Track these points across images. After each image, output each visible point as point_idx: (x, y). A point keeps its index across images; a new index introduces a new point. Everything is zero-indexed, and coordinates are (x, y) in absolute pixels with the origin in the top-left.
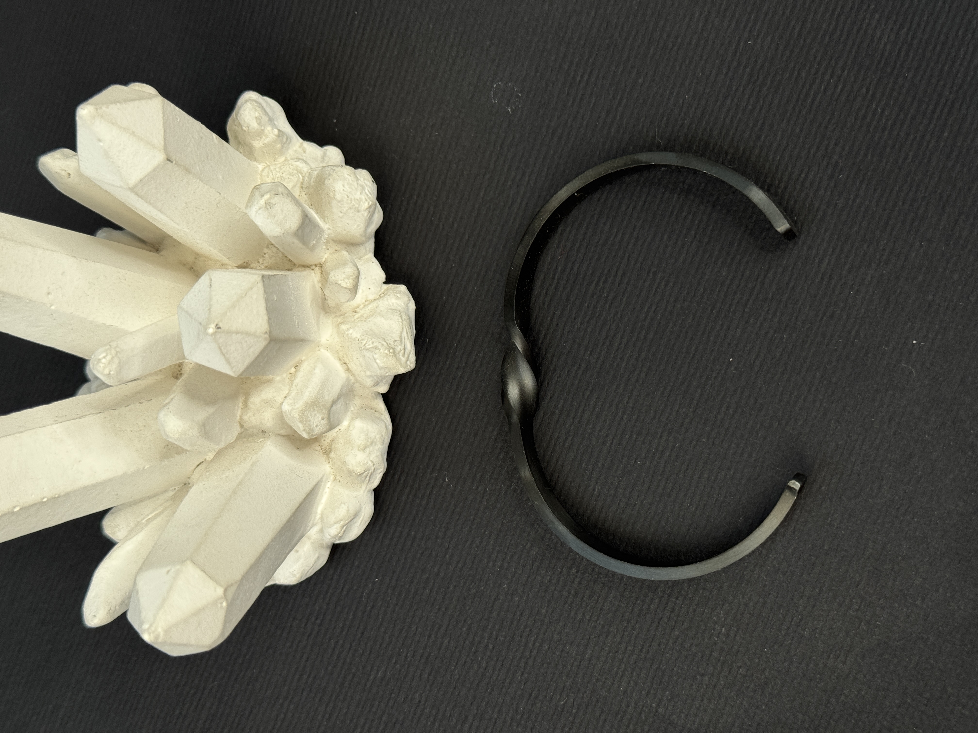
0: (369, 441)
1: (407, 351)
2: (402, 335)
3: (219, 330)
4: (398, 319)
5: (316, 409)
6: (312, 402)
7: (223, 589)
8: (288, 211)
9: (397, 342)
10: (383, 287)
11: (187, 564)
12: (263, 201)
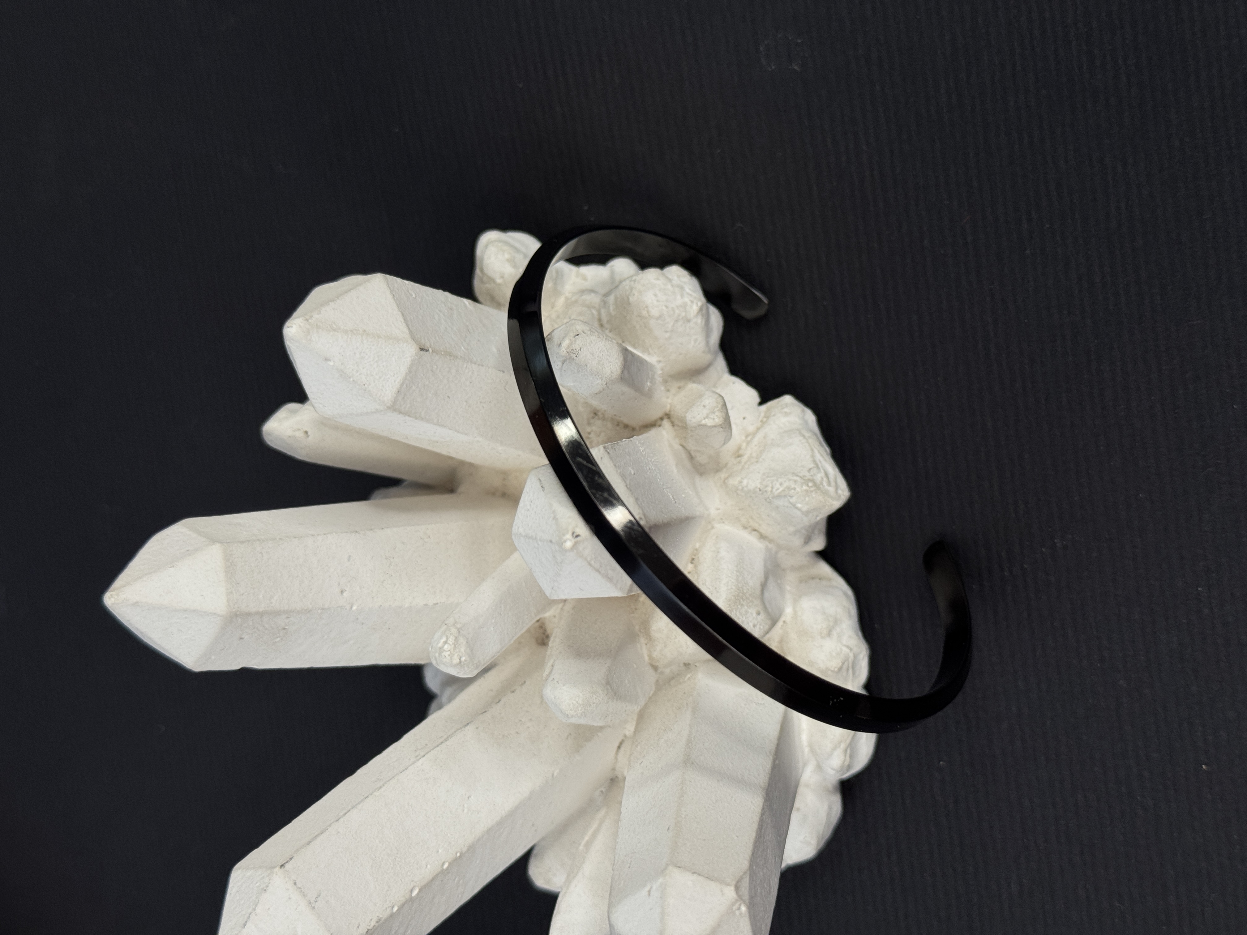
0: (831, 620)
1: (832, 478)
2: (816, 459)
3: (578, 539)
4: (800, 441)
5: (744, 603)
6: (734, 596)
7: (733, 888)
8: (600, 352)
9: (812, 470)
10: (761, 408)
11: (670, 871)
12: (563, 349)
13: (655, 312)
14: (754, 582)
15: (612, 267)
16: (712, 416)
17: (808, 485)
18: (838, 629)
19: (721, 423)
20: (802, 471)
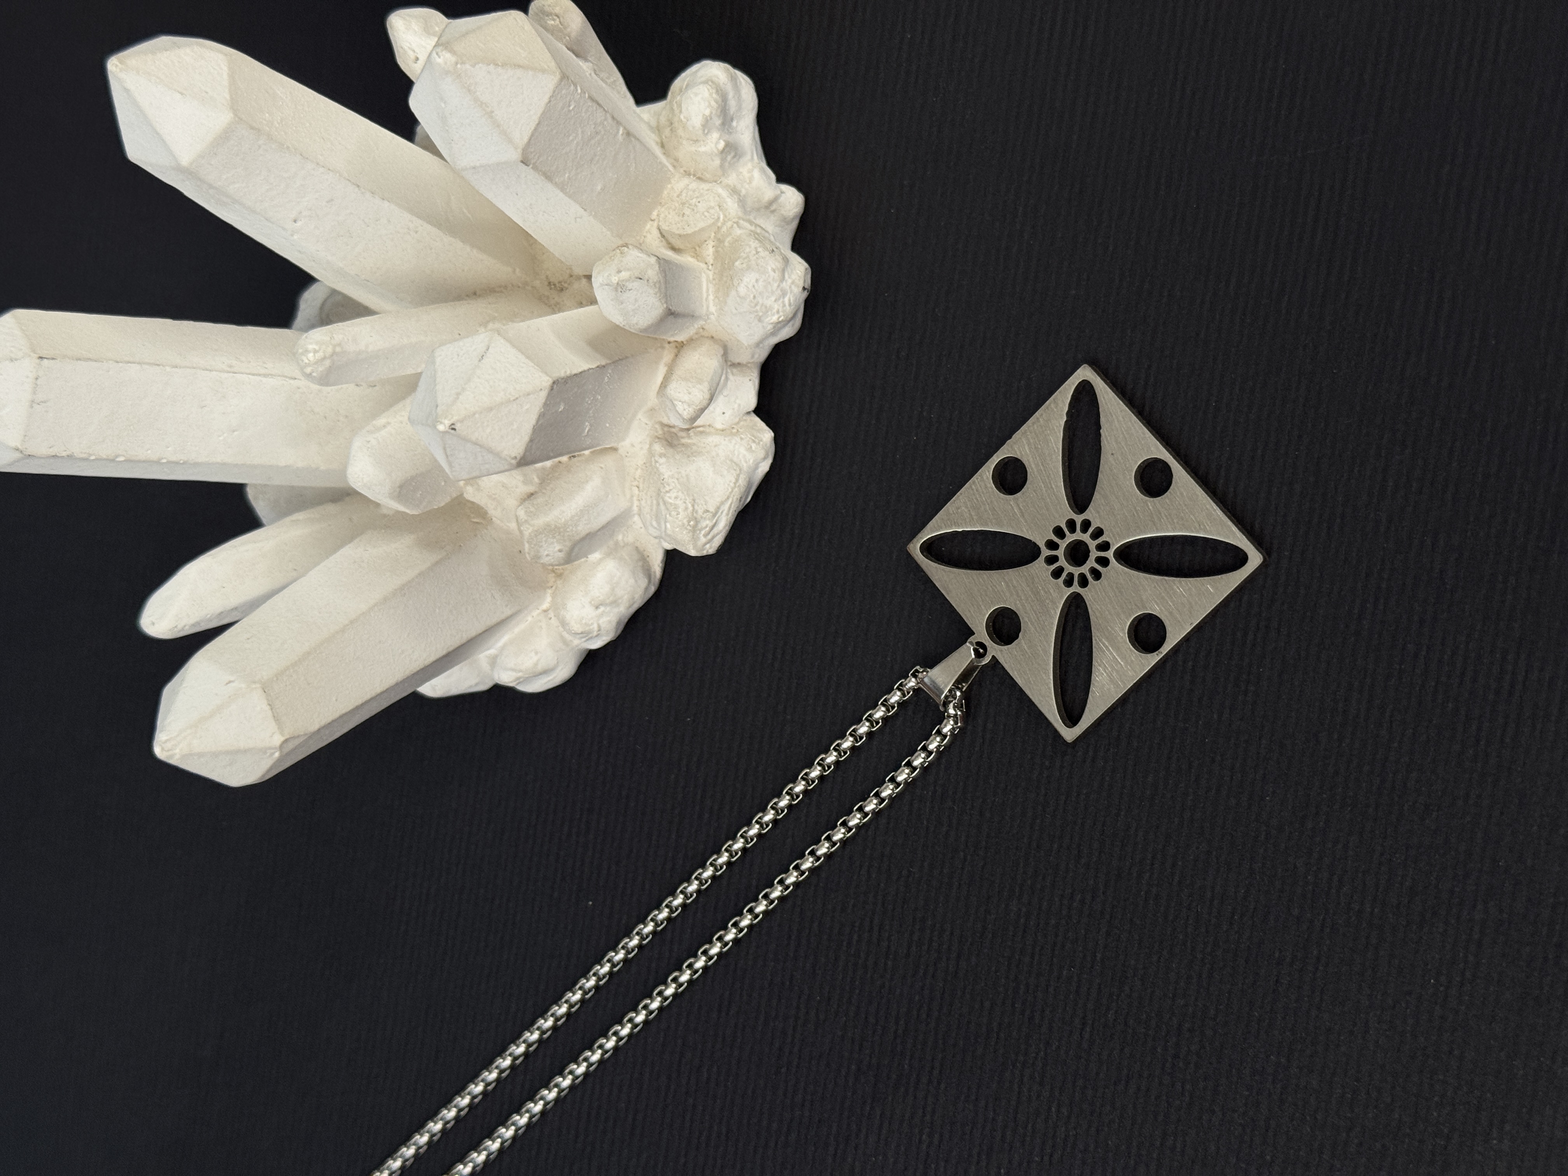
0: (611, 599)
1: (715, 531)
2: (722, 508)
3: (453, 431)
4: (730, 482)
5: (557, 537)
6: (556, 526)
7: (282, 739)
8: (644, 304)
9: (707, 513)
10: (744, 418)
11: (255, 688)
12: (616, 278)
13: (742, 290)
14: (583, 529)
15: (782, 192)
16: (686, 406)
17: (689, 522)
18: (608, 609)
19: (685, 418)
20: (700, 506)
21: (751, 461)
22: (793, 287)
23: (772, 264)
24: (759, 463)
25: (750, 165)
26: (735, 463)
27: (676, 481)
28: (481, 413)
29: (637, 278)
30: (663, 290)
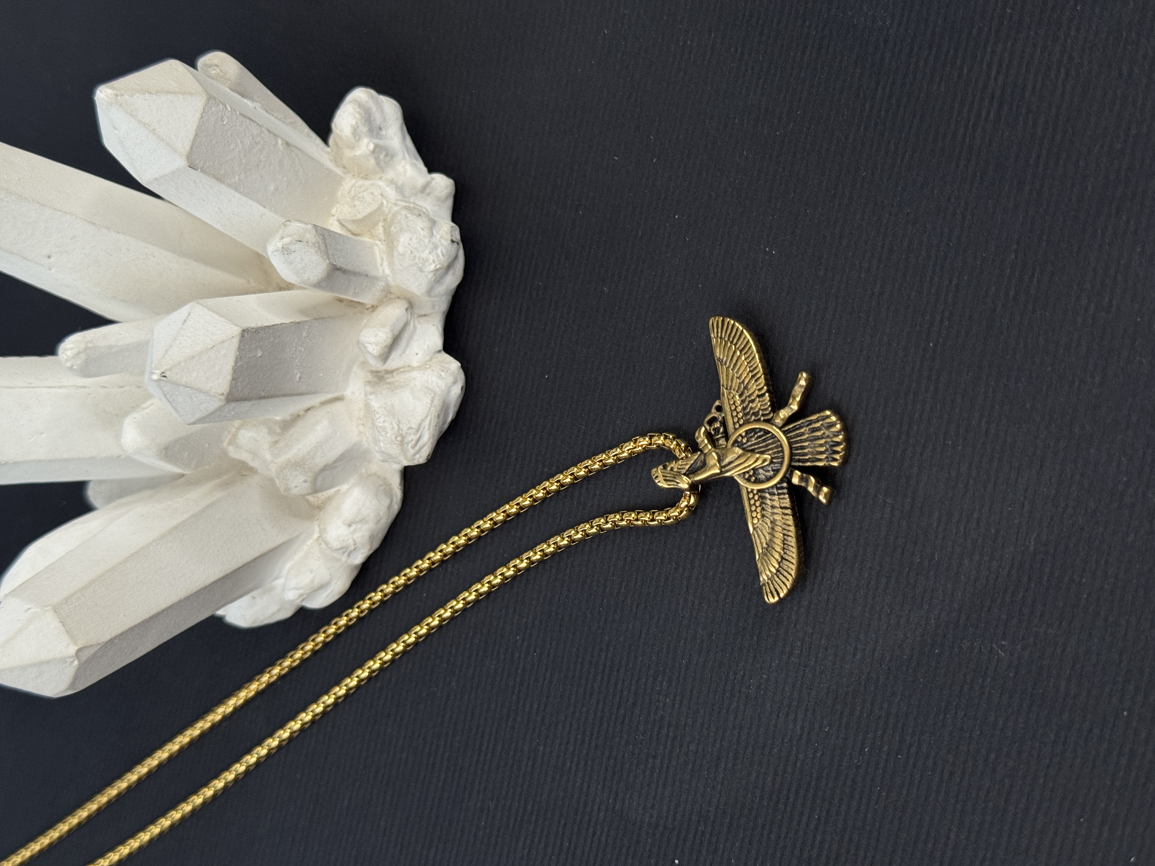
0: (361, 517)
1: (421, 443)
2: (423, 424)
3: (164, 378)
4: (427, 403)
5: (299, 470)
6: (296, 461)
7: (77, 648)
8: (310, 262)
9: (411, 430)
10: (436, 356)
11: (48, 610)
12: (280, 243)
13: (401, 249)
14: (320, 461)
15: (432, 179)
16: (374, 346)
17: (396, 438)
18: (359, 526)
19: (376, 356)
20: (405, 425)
21: (444, 386)
22: (442, 241)
23: (420, 225)
24: (450, 387)
25: (403, 163)
26: (430, 389)
27: (383, 409)
28: (186, 361)
29: (297, 241)
30: (323, 248)
